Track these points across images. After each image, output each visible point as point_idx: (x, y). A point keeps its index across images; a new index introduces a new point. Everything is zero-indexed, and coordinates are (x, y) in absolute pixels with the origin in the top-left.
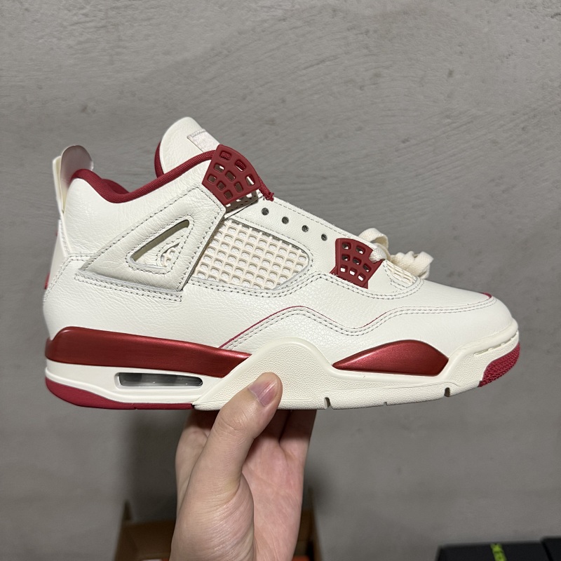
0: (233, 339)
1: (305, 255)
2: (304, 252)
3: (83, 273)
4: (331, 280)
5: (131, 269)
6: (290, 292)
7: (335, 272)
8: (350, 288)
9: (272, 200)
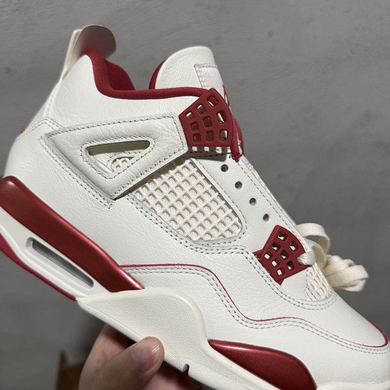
0: (135, 266)
1: (240, 225)
2: (240, 221)
3: (47, 139)
4: (251, 260)
5: (81, 158)
6: (208, 251)
7: (259, 255)
8: (265, 276)
9: (237, 161)
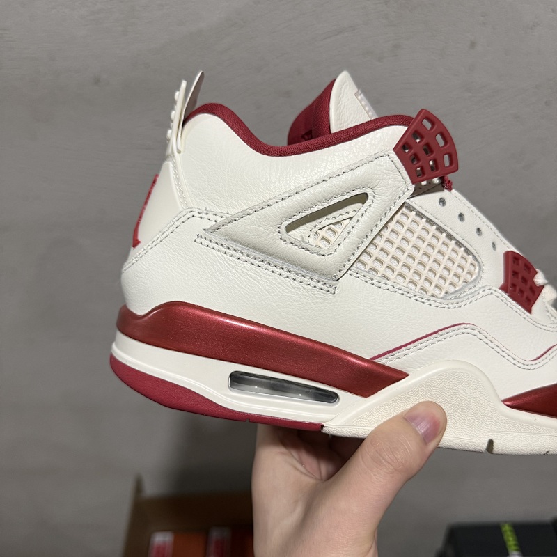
0: (390, 351)
1: (475, 263)
2: (475, 259)
3: (210, 236)
4: (502, 298)
5: (282, 243)
6: (459, 304)
7: (504, 288)
9: (450, 190)
